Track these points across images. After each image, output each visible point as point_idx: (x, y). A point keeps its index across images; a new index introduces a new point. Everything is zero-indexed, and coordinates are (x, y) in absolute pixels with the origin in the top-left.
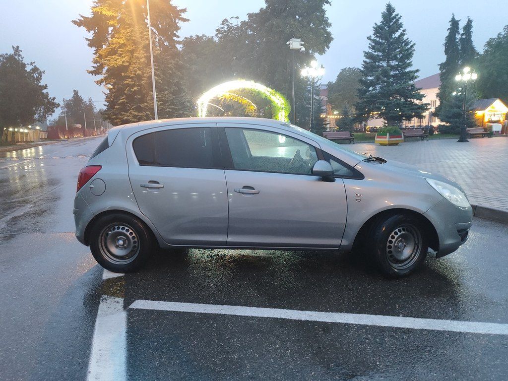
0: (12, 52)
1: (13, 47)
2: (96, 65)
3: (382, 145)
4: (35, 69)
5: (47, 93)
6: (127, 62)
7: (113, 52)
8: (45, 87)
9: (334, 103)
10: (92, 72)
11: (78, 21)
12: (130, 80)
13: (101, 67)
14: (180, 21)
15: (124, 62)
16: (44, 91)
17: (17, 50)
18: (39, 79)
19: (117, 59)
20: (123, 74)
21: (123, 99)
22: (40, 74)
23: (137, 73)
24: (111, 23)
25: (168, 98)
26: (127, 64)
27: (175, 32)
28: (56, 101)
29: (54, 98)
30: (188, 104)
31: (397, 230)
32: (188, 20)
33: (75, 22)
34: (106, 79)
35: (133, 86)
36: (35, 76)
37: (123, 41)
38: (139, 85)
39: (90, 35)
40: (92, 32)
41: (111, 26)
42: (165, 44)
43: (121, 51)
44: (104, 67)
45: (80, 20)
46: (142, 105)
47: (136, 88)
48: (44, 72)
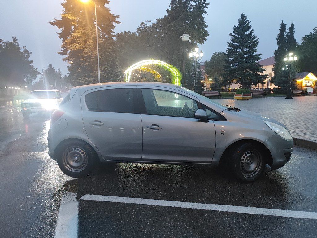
0: (12, 40)
1: (13, 37)
2: (63, 49)
3: (238, 100)
4: (26, 51)
5: (33, 65)
6: (83, 47)
7: (74, 41)
8: (32, 62)
9: (209, 74)
10: (60, 53)
11: (53, 22)
12: (84, 58)
13: (66, 50)
14: (115, 23)
15: (80, 47)
16: (31, 64)
17: (15, 39)
18: (28, 57)
19: (76, 45)
20: (80, 55)
21: (79, 70)
22: (29, 54)
23: (88, 54)
24: (73, 23)
25: (107, 70)
26: (82, 49)
27: (112, 30)
28: (38, 71)
29: (37, 69)
30: (119, 74)
31: (246, 153)
32: (120, 23)
33: (51, 23)
34: (69, 57)
35: (86, 62)
36: (26, 55)
37: (80, 34)
38: (89, 62)
39: (60, 31)
40: (61, 29)
41: (73, 25)
42: (106, 36)
43: (79, 41)
44: (68, 51)
45: (54, 22)
46: (91, 74)
47: (87, 63)
48: (31, 53)
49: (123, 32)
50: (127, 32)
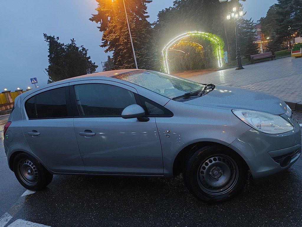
0: (70, 43)
1: (71, 40)
2: (104, 42)
3: (297, 57)
4: (84, 49)
5: (91, 61)
6: (118, 36)
7: (111, 32)
8: (89, 58)
10: (102, 46)
11: (92, 18)
12: (121, 46)
13: (106, 42)
14: (146, 3)
15: (116, 36)
16: (89, 60)
17: (73, 41)
18: (86, 54)
19: (113, 35)
20: (117, 43)
21: (119, 58)
22: (86, 51)
23: (124, 41)
24: (107, 15)
25: (144, 53)
26: (118, 37)
27: (145, 11)
28: (95, 64)
29: (95, 63)
30: (157, 54)
31: (212, 159)
32: (151, 1)
33: (90, 19)
34: (109, 48)
35: (124, 49)
36: (84, 53)
37: (115, 24)
38: (126, 49)
39: (99, 25)
40: (99, 22)
42: (140, 19)
43: (115, 30)
44: (108, 42)
45: (92, 17)
46: (130, 60)
47: (125, 51)
48: (88, 50)
49: (165, 9)
50: (168, 8)
